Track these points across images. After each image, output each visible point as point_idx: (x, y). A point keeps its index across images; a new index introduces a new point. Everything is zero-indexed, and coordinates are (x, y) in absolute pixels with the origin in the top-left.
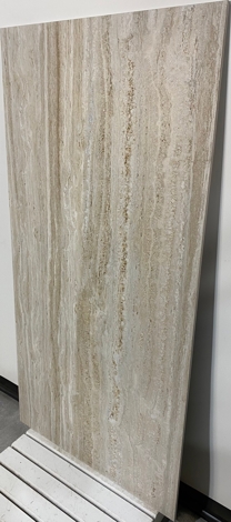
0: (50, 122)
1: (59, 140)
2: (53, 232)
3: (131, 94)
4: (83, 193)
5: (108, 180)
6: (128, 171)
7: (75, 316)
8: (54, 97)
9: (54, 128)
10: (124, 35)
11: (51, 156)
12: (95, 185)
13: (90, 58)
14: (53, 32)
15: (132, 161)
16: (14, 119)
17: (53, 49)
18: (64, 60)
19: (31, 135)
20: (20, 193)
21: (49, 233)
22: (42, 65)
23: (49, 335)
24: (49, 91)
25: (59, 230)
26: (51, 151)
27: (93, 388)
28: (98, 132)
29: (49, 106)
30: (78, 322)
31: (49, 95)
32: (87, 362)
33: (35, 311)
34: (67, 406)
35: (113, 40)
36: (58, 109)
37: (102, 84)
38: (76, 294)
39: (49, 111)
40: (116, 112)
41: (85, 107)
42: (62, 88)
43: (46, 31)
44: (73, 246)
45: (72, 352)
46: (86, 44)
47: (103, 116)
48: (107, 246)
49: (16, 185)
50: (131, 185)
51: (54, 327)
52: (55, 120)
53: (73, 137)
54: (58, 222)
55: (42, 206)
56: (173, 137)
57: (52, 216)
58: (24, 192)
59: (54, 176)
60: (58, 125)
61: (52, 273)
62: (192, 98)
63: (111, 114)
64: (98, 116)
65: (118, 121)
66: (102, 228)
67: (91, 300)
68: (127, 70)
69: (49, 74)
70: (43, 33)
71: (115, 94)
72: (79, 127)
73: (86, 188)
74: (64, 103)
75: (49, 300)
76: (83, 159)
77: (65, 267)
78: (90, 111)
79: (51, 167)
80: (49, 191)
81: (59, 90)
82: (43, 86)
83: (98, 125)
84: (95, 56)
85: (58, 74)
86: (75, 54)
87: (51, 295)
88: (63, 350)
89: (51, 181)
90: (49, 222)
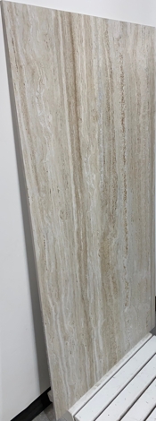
0: (69, 103)
1: (78, 119)
2: (77, 203)
3: (122, 77)
4: (98, 157)
5: (114, 139)
6: (124, 128)
7: (99, 260)
8: (71, 80)
9: (73, 108)
11: (71, 134)
12: (106, 147)
13: (97, 49)
14: (66, 20)
15: (125, 122)
16: (29, 107)
17: (68, 36)
18: (78, 48)
19: (51, 119)
20: (42, 184)
21: (74, 206)
22: (58, 50)
23: (80, 297)
24: (67, 75)
25: (83, 197)
26: (71, 130)
28: (105, 105)
29: (67, 89)
30: (101, 262)
31: (67, 79)
32: (109, 288)
33: (66, 290)
34: (98, 342)
35: (111, 38)
36: (76, 91)
37: (106, 70)
38: (98, 241)
39: (68, 93)
40: (115, 89)
41: (96, 87)
42: (77, 72)
43: (60, 18)
44: (94, 202)
45: (99, 292)
46: (94, 38)
47: (108, 93)
48: (116, 187)
49: (36, 177)
50: (126, 138)
51: (84, 286)
52: (73, 101)
53: (89, 113)
54: (81, 191)
55: (66, 185)
56: (142, 102)
57: (76, 188)
58: (46, 181)
59: (75, 151)
60: (76, 105)
61: (79, 242)
62: (148, 77)
63: (113, 91)
64: (105, 93)
65: (117, 96)
66: (112, 176)
67: (108, 237)
68: (119, 60)
69: (65, 59)
70: (56, 19)
71: (114, 76)
72: (92, 104)
73: (100, 151)
74: (80, 85)
75: (78, 267)
76: (97, 130)
77: (89, 227)
78: (99, 90)
79: (72, 144)
80: (72, 168)
81: (75, 74)
82: (60, 69)
83: (106, 100)
84: (100, 47)
85: (74, 59)
86: (86, 44)
87: (80, 261)
88: (92, 298)
89: (73, 158)
90: (74, 195)
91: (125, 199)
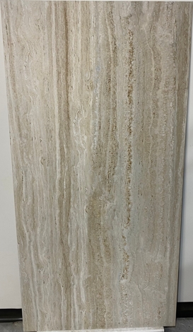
0: (59, 73)
1: (68, 86)
2: (62, 155)
3: (131, 52)
4: (92, 122)
5: (114, 109)
6: (131, 101)
7: (86, 215)
8: (62, 55)
9: (62, 76)
10: (125, 14)
11: (59, 98)
12: (103, 114)
13: (96, 28)
14: (61, 8)
15: (134, 95)
17: (61, 20)
18: (72, 27)
19: (37, 83)
20: (24, 132)
21: (58, 157)
22: (50, 30)
23: (58, 240)
24: (57, 50)
25: (69, 152)
26: (59, 95)
27: (105, 265)
28: (105, 78)
30: (89, 219)
31: (58, 53)
32: (98, 247)
33: (43, 225)
34: (79, 291)
35: (116, 18)
36: (67, 63)
37: (108, 45)
38: (86, 198)
39: (57, 65)
40: (120, 64)
41: (93, 61)
42: (70, 48)
43: (53, 7)
44: (83, 162)
45: (84, 245)
46: (92, 18)
47: (109, 66)
48: (115, 154)
49: (19, 125)
50: (133, 110)
51: (64, 232)
52: (63, 71)
53: (82, 82)
54: (67, 147)
55: (50, 138)
56: (164, 76)
57: (61, 143)
58: (29, 129)
59: (63, 112)
60: (67, 74)
61: (61, 189)
62: (175, 53)
63: (116, 64)
64: (105, 67)
65: (122, 69)
66: (110, 143)
67: (102, 198)
68: (128, 36)
69: (57, 38)
70: (50, 7)
71: (118, 52)
72: (86, 75)
73: (95, 117)
74: (72, 58)
75: (58, 211)
76: (92, 97)
77: (75, 180)
78: (97, 63)
79: (60, 106)
80: (57, 125)
81: (67, 49)
82: (50, 46)
83: (105, 73)
84: (101, 26)
85: (67, 38)
86: (83, 24)
87: (61, 207)
88: (74, 247)
89: (60, 117)
90: (58, 148)
91: (129, 168)
